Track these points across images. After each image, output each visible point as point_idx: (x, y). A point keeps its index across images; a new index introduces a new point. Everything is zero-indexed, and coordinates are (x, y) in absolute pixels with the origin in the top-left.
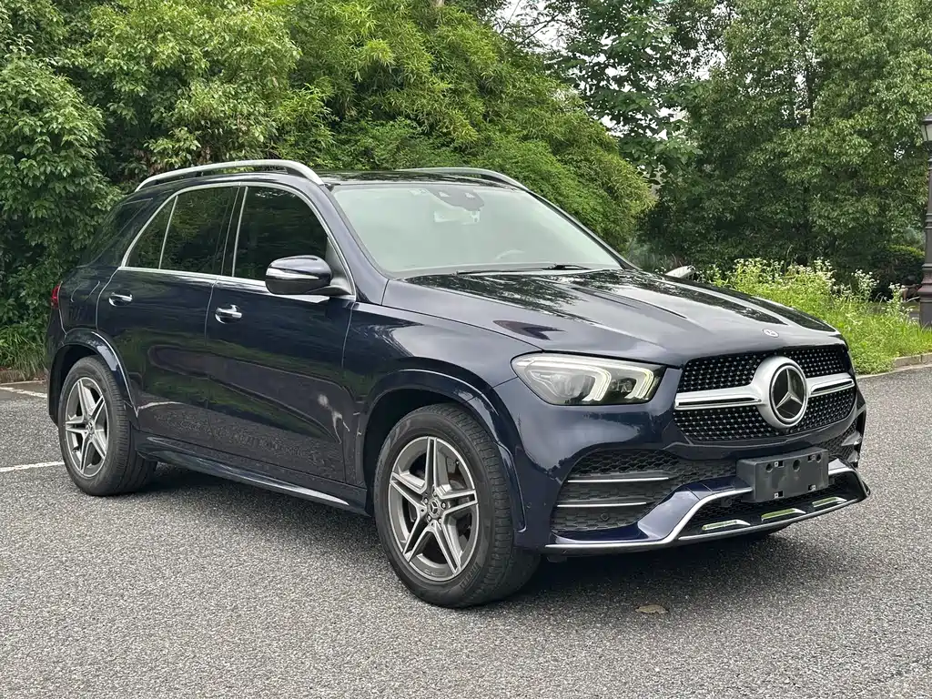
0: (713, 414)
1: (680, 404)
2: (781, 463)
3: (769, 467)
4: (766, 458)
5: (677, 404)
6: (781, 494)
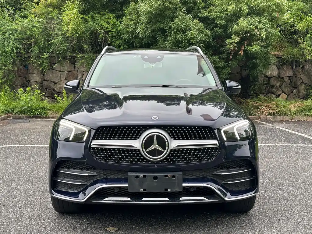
0: (113, 150)
1: (93, 145)
2: (144, 176)
3: (137, 177)
4: (136, 173)
5: (92, 144)
6: (145, 190)
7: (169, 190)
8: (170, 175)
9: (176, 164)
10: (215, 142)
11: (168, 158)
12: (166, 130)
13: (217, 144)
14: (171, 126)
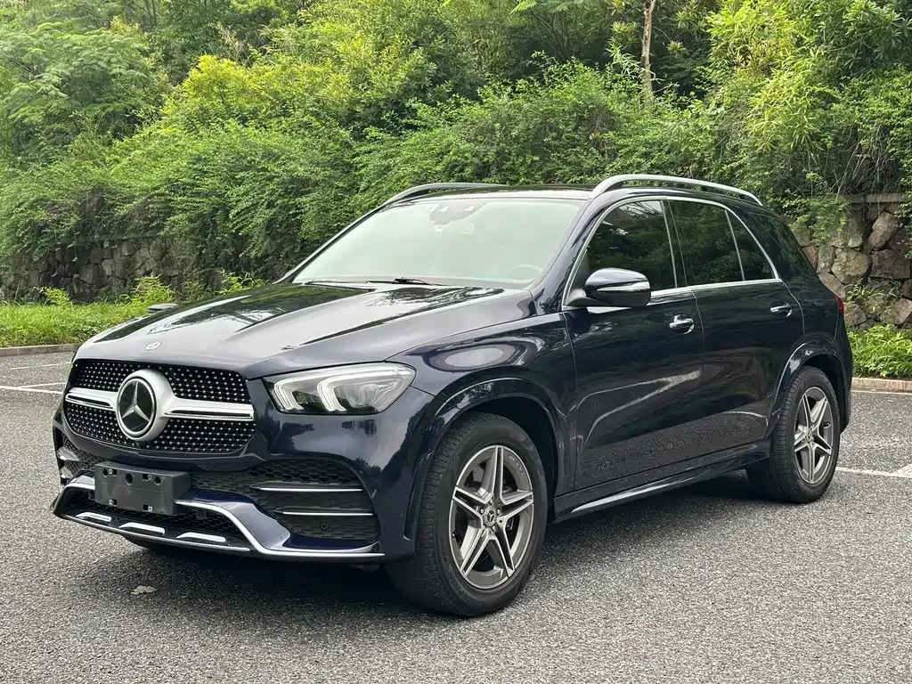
2: (115, 472)
3: (105, 472)
7: (150, 509)
8: (152, 473)
9: (173, 455)
10: (248, 409)
11: (161, 437)
12: (167, 373)
13: (249, 415)
14: (175, 367)
